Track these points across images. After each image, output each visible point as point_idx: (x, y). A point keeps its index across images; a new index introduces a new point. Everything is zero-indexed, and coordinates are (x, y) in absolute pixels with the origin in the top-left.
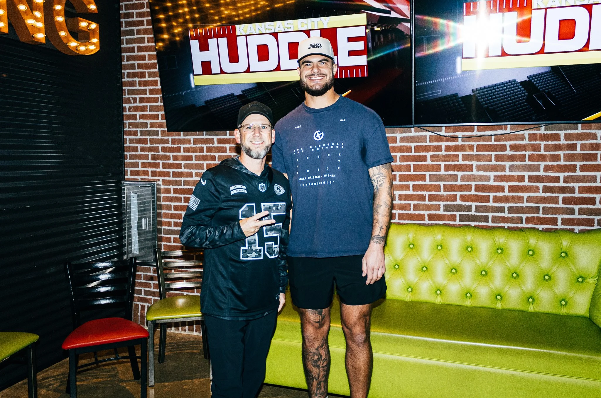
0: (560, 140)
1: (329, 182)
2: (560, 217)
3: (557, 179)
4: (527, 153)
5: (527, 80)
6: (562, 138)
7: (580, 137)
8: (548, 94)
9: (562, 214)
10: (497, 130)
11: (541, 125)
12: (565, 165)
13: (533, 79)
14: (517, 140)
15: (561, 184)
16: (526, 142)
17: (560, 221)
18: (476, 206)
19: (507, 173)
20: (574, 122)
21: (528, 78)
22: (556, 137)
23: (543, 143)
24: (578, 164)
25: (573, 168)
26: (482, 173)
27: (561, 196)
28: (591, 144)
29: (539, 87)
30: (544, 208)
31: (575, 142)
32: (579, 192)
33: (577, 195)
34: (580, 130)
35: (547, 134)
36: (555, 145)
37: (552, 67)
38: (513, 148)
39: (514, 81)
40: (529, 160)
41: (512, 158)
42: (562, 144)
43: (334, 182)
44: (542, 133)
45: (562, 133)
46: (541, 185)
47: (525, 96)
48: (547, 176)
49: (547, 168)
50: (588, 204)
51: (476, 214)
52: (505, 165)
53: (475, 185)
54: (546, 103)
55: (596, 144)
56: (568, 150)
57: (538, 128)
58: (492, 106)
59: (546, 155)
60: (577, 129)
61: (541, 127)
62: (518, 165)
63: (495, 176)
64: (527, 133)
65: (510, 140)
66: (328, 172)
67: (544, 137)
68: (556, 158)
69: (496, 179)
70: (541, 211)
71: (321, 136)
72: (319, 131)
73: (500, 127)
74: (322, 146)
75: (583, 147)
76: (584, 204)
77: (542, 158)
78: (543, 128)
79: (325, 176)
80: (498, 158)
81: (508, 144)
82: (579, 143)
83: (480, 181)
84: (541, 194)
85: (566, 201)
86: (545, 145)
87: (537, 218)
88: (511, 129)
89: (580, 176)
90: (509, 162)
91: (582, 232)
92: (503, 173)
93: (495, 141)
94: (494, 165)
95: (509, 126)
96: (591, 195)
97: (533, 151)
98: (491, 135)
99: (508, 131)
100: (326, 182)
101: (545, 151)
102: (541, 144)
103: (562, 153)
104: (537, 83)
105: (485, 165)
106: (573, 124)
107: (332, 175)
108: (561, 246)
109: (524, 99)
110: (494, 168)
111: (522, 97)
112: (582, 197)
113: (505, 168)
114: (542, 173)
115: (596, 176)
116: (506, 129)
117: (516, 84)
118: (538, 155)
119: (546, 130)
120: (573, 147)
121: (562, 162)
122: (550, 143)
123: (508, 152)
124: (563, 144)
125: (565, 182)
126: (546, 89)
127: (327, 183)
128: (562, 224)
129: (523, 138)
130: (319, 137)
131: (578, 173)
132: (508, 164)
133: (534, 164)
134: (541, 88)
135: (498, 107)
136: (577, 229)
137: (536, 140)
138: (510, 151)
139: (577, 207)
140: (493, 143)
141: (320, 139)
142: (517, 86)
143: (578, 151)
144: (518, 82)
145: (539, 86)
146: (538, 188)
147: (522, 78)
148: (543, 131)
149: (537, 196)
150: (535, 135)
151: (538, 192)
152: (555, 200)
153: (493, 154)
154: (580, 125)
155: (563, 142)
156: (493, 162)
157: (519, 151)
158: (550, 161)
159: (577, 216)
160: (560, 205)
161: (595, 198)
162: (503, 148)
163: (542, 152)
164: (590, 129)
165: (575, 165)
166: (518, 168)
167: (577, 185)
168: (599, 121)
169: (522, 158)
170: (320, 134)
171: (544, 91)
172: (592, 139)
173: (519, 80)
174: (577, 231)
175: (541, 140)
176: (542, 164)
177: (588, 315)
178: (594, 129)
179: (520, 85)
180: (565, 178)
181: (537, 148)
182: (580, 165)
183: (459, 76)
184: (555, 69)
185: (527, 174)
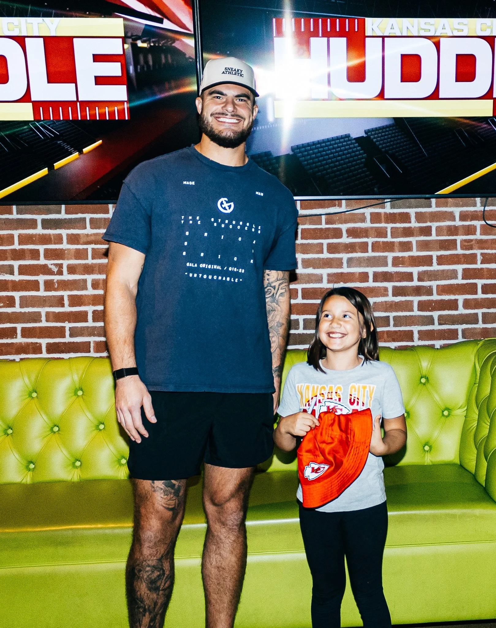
0: (410, 222)
1: (234, 280)
2: (416, 329)
3: (409, 277)
4: (370, 241)
5: (365, 135)
6: (413, 219)
7: (435, 217)
8: (392, 156)
9: (418, 325)
10: (328, 207)
11: (386, 201)
12: (418, 257)
13: (372, 135)
14: (356, 222)
15: (415, 283)
16: (368, 224)
17: (416, 336)
18: (304, 320)
19: (345, 269)
20: (427, 196)
21: (366, 132)
22: (405, 218)
23: (389, 226)
24: (435, 254)
25: (428, 261)
26: (310, 271)
27: (416, 300)
28: (449, 227)
29: (380, 146)
30: (395, 318)
31: (428, 224)
32: (438, 294)
33: (435, 297)
34: (434, 207)
35: (394, 213)
36: (404, 228)
37: (395, 119)
38: (352, 233)
39: (348, 136)
40: (373, 250)
41: (350, 248)
42: (413, 227)
43: (241, 280)
44: (388, 212)
45: (412, 212)
46: (389, 285)
47: (363, 158)
48: (397, 273)
49: (397, 262)
50: (449, 310)
51: (306, 332)
52: (342, 259)
53: (303, 289)
54: (390, 169)
55: (455, 226)
56: (421, 235)
57: (382, 205)
58: (319, 171)
59: (393, 242)
60: (430, 206)
61: (386, 204)
62: (359, 258)
63: (329, 275)
64: (368, 212)
65: (346, 222)
66: (235, 265)
67: (391, 218)
68: (406, 247)
69: (331, 278)
70: (392, 322)
71: (230, 207)
72: (226, 199)
73: (332, 203)
74: (230, 223)
75: (439, 231)
76: (444, 310)
77: (389, 247)
78: (388, 205)
79: (230, 269)
80: (332, 248)
81: (344, 227)
82: (434, 225)
83: (308, 282)
84: (390, 298)
85: (422, 306)
86: (392, 228)
87: (388, 332)
88: (347, 206)
89: (438, 271)
90: (346, 253)
91: (444, 347)
92: (339, 271)
93: (327, 223)
94: (327, 258)
95: (344, 202)
96: (452, 297)
97: (377, 237)
98: (321, 215)
99: (343, 208)
100: (230, 279)
101: (392, 237)
102: (386, 228)
103: (413, 240)
104: (377, 141)
105: (314, 259)
106: (426, 198)
107: (240, 270)
108: (420, 369)
109: (361, 163)
110: (327, 263)
111: (358, 159)
112: (442, 300)
113: (342, 263)
114: (390, 269)
115: (457, 270)
116: (340, 205)
117: (350, 140)
118: (383, 242)
119: (392, 207)
120: (427, 231)
121: (415, 253)
122: (398, 225)
123: (345, 239)
124: (415, 227)
125: (420, 280)
126: (389, 150)
127: (232, 280)
128: (419, 339)
129: (363, 219)
130: (227, 208)
131: (435, 267)
132: (345, 256)
133: (379, 257)
134: (383, 148)
135: (327, 174)
136: (438, 343)
137: (380, 222)
138: (348, 237)
139: (436, 314)
140: (324, 226)
141: (229, 211)
142: (351, 144)
143: (434, 237)
144: (354, 137)
145: (380, 144)
146: (386, 289)
147: (357, 132)
148: (388, 209)
149: (386, 302)
150: (379, 214)
151: (387, 295)
152: (408, 306)
153: (325, 242)
154: (433, 201)
155: (414, 224)
156: (326, 255)
157: (360, 237)
158: (399, 252)
159: (436, 327)
160: (416, 312)
161: (456, 300)
162: (337, 233)
163: (389, 239)
164: (446, 206)
165: (431, 257)
166: (359, 262)
167: (434, 284)
168: (455, 195)
169: (364, 247)
170: (229, 204)
171: (387, 152)
172: (449, 220)
173: (354, 135)
174: (437, 346)
175: (387, 222)
176: (390, 256)
177: (457, 461)
178: (450, 207)
179: (356, 143)
180: (419, 274)
181: (381, 233)
182: (437, 256)
183: (271, 126)
184: (399, 122)
185: (370, 271)
